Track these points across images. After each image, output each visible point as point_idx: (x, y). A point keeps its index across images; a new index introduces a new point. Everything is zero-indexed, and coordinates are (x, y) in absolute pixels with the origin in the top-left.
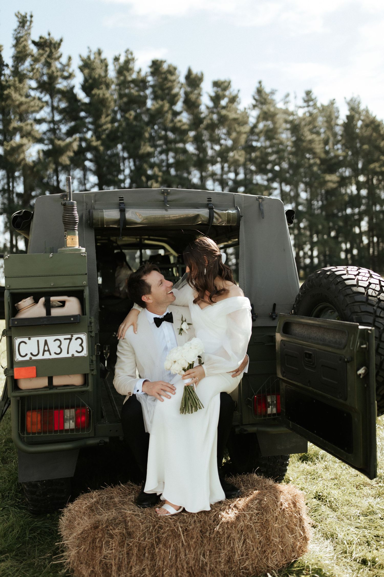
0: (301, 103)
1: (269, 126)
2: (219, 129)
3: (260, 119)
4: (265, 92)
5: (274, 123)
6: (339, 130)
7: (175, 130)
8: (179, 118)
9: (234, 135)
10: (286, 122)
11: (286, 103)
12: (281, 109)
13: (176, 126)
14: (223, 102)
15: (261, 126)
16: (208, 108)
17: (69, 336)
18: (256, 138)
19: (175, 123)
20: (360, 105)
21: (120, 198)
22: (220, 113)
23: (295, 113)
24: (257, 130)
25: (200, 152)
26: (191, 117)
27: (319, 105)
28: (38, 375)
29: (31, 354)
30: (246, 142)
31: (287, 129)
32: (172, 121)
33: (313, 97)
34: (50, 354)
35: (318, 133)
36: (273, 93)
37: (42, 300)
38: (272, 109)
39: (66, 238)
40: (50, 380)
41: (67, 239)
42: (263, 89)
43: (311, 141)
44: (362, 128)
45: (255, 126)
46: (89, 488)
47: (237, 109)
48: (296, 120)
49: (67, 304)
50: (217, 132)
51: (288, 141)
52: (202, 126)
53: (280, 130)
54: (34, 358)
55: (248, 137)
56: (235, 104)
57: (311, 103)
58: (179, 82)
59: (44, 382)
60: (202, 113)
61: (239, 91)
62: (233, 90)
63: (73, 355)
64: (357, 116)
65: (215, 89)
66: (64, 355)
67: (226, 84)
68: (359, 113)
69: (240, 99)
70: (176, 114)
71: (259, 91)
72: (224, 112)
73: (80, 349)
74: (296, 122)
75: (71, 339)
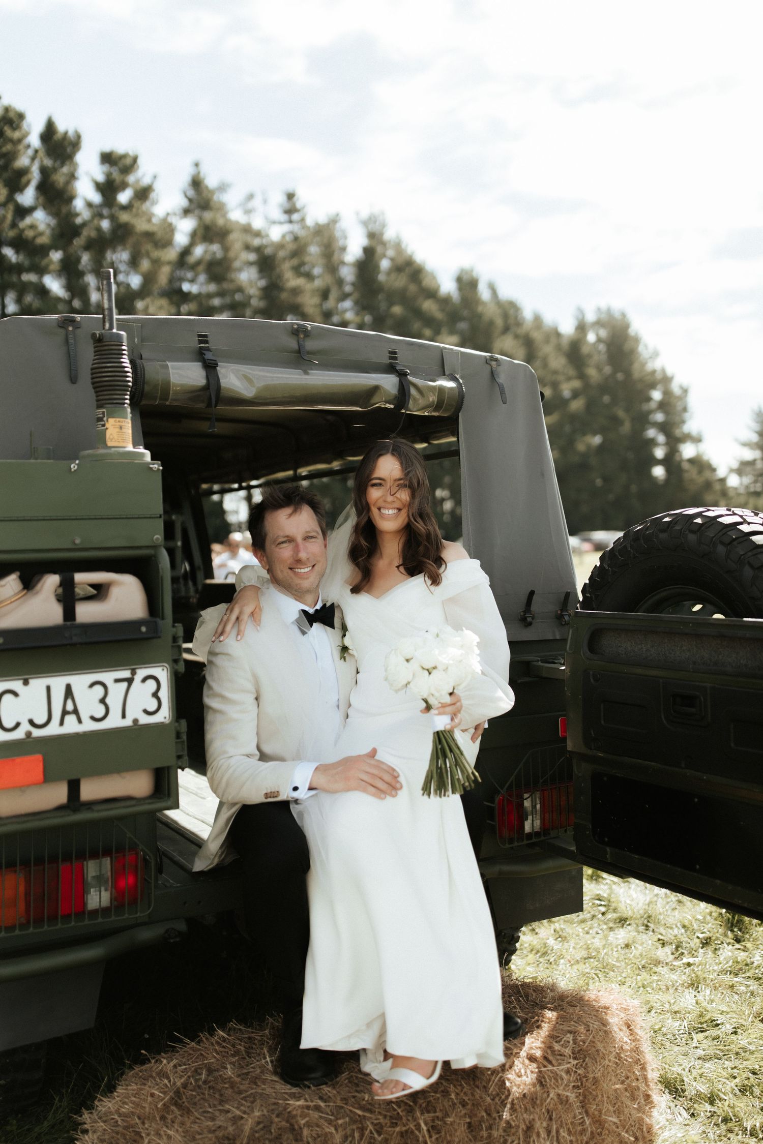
0: (278, 215)
1: (214, 253)
2: (114, 251)
3: (197, 240)
4: (207, 187)
5: (226, 249)
6: (348, 274)
7: (19, 244)
8: (28, 221)
9: (145, 264)
10: (248, 247)
11: (248, 212)
12: (237, 223)
13: (24, 236)
14: (124, 197)
15: (199, 251)
16: (89, 205)
17: (126, 674)
18: (189, 275)
19: (23, 231)
20: (385, 230)
21: (200, 336)
22: (117, 218)
23: (263, 233)
24: (192, 259)
25: (73, 296)
26: (53, 222)
27: (310, 222)
28: (48, 778)
29: (31, 722)
30: (171, 280)
31: (251, 264)
32: (14, 225)
33: (298, 206)
34: (80, 721)
35: (309, 276)
36: (223, 188)
37: (52, 581)
38: (221, 222)
39: (104, 425)
40: (74, 787)
41: (107, 425)
42: (204, 179)
43: (296, 291)
44: (389, 273)
45: (186, 252)
46: (143, 1052)
47: (152, 215)
48: (266, 246)
49: (115, 592)
50: (110, 256)
51: (252, 287)
52: (78, 242)
53: (237, 264)
54: (36, 733)
55: (172, 272)
56: (148, 203)
57: (295, 217)
58: (29, 146)
59: (58, 794)
60: (77, 215)
61: (155, 177)
62: (143, 174)
63: (136, 721)
64: (379, 249)
65: (106, 168)
66: (114, 721)
67: (128, 161)
68: (384, 244)
69: (157, 195)
70: (22, 212)
71: (196, 183)
72: (124, 217)
73: (152, 705)
74: (268, 251)
75: (130, 681)
